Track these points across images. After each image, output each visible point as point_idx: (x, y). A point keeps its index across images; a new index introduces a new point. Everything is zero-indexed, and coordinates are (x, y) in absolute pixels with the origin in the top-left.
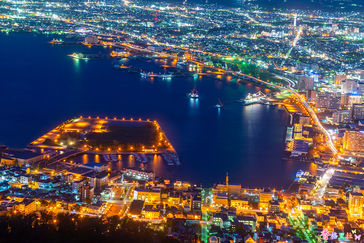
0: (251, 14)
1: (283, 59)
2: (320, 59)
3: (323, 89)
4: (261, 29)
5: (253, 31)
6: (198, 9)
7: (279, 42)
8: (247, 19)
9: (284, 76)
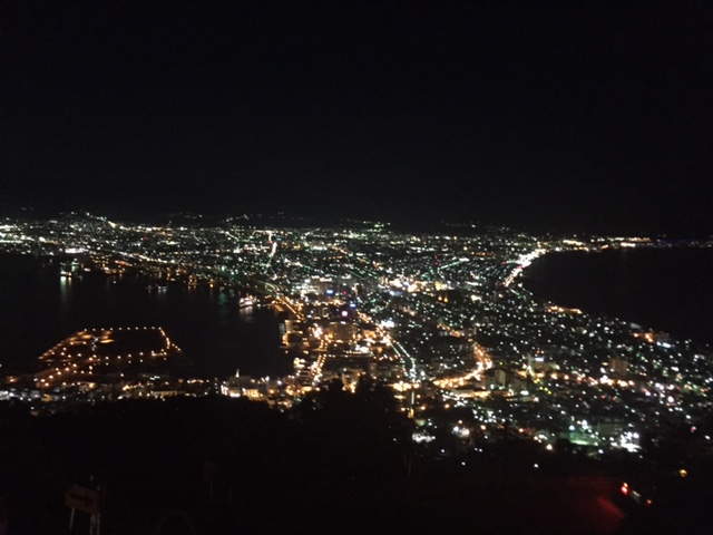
2: (296, 267)
7: (258, 254)
8: (228, 236)
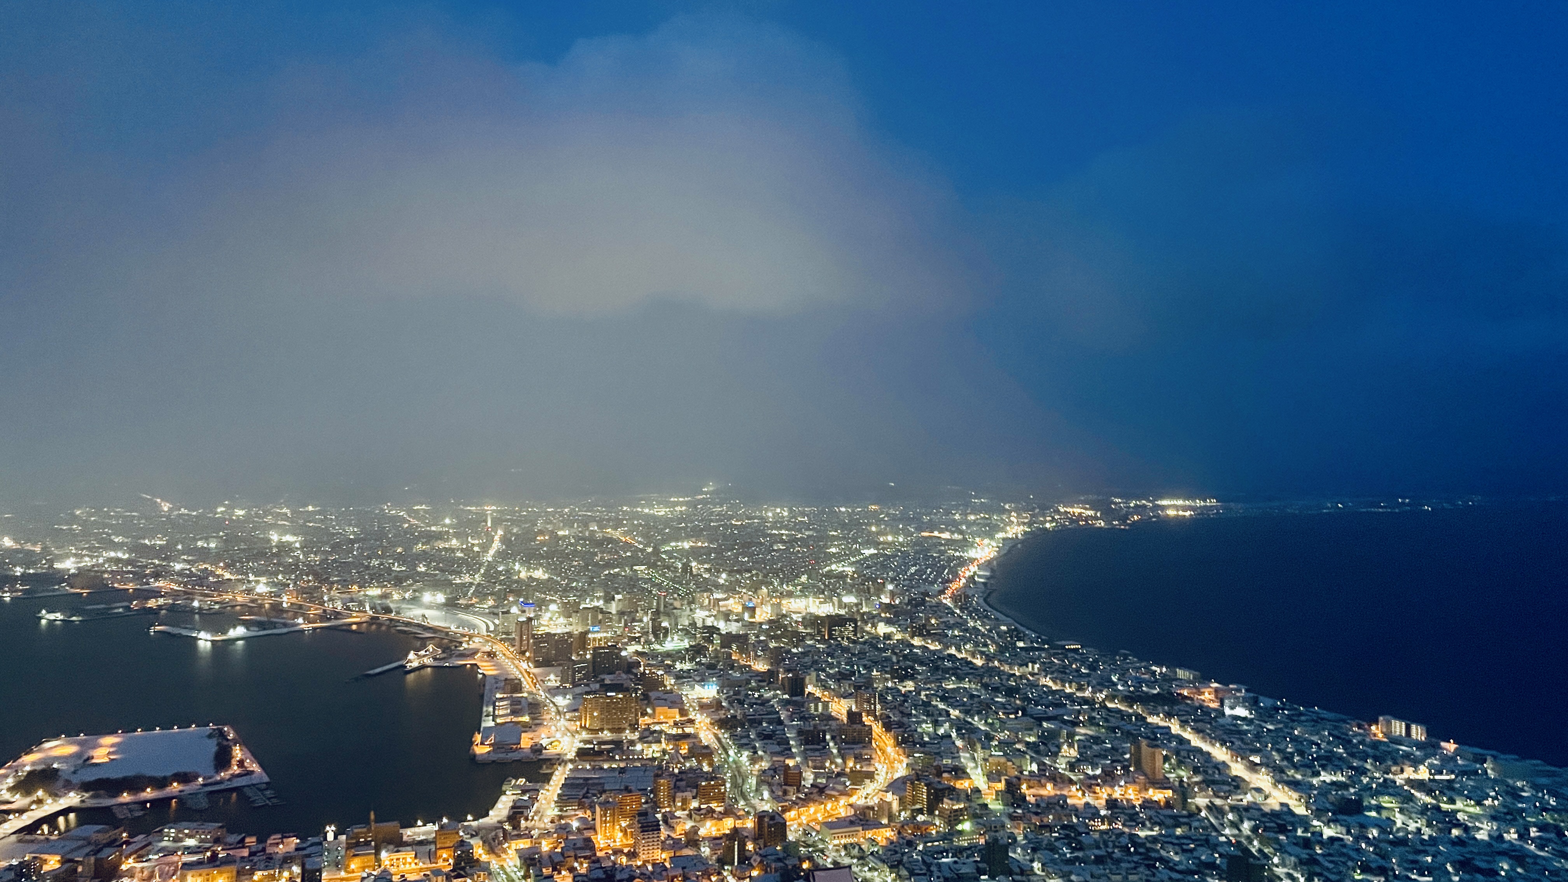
0: (410, 512)
1: (471, 584)
2: (534, 579)
3: (542, 628)
4: (430, 537)
5: (417, 540)
6: (310, 508)
7: (462, 555)
8: (405, 521)
9: (474, 613)
